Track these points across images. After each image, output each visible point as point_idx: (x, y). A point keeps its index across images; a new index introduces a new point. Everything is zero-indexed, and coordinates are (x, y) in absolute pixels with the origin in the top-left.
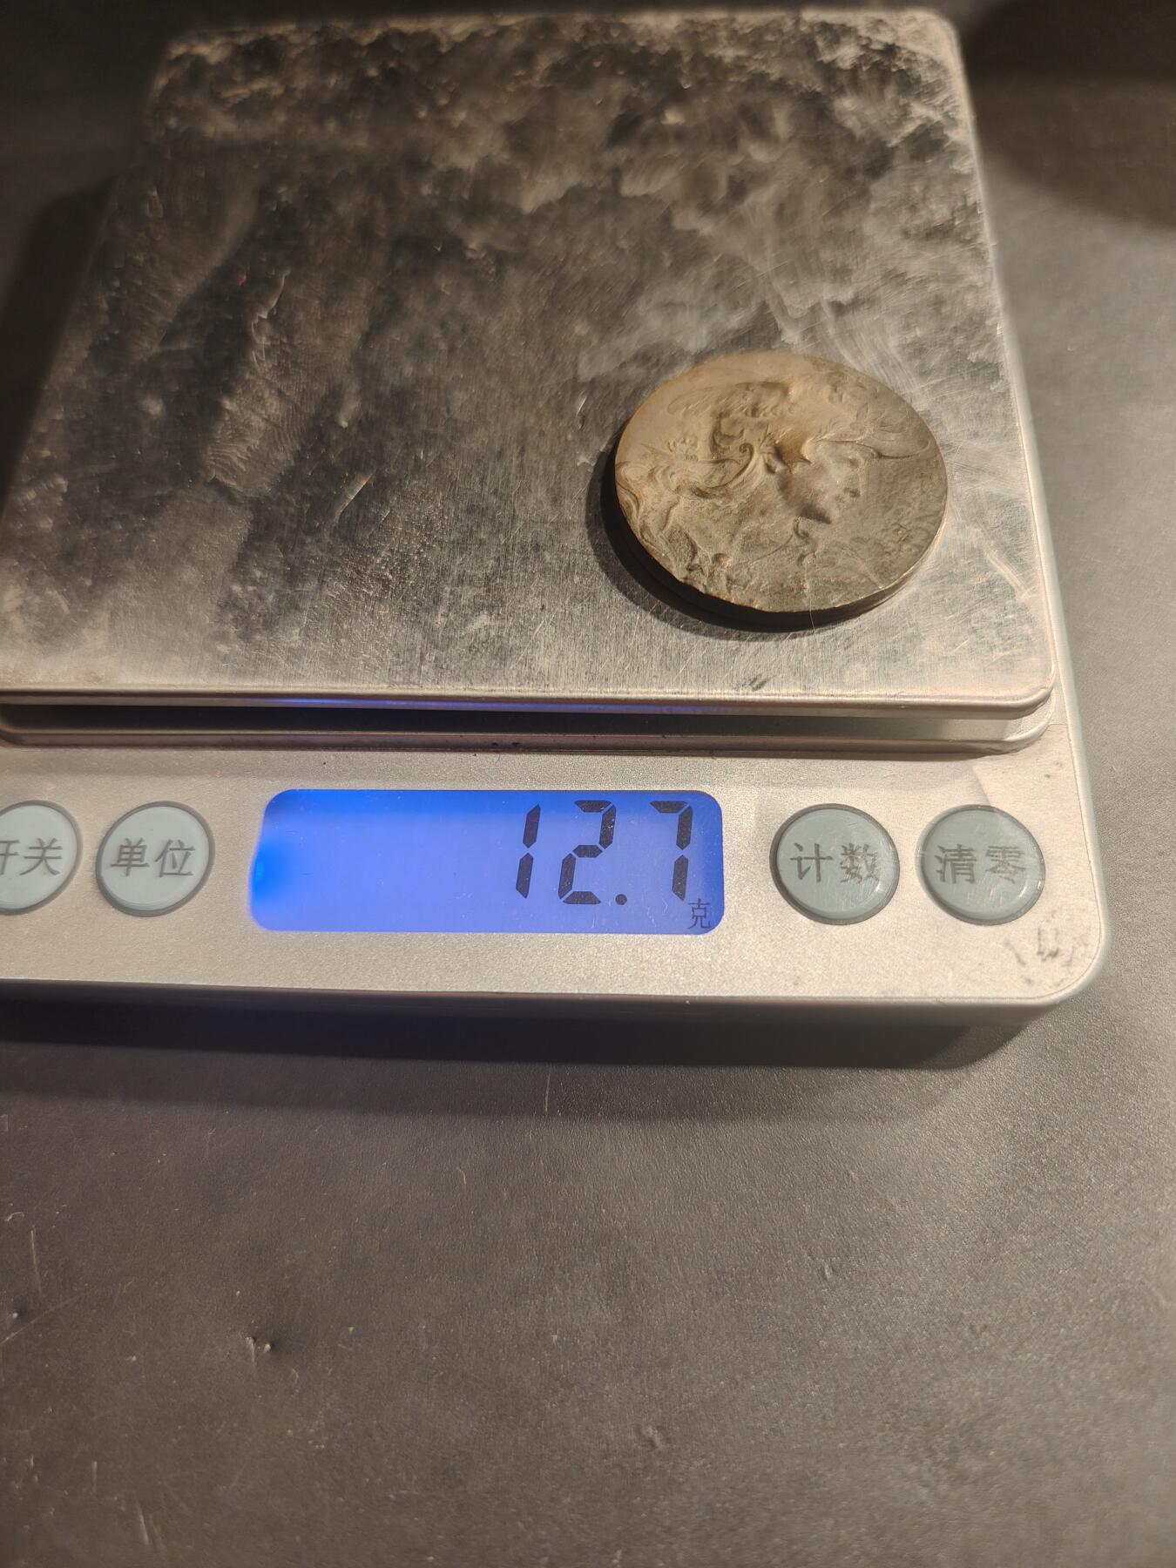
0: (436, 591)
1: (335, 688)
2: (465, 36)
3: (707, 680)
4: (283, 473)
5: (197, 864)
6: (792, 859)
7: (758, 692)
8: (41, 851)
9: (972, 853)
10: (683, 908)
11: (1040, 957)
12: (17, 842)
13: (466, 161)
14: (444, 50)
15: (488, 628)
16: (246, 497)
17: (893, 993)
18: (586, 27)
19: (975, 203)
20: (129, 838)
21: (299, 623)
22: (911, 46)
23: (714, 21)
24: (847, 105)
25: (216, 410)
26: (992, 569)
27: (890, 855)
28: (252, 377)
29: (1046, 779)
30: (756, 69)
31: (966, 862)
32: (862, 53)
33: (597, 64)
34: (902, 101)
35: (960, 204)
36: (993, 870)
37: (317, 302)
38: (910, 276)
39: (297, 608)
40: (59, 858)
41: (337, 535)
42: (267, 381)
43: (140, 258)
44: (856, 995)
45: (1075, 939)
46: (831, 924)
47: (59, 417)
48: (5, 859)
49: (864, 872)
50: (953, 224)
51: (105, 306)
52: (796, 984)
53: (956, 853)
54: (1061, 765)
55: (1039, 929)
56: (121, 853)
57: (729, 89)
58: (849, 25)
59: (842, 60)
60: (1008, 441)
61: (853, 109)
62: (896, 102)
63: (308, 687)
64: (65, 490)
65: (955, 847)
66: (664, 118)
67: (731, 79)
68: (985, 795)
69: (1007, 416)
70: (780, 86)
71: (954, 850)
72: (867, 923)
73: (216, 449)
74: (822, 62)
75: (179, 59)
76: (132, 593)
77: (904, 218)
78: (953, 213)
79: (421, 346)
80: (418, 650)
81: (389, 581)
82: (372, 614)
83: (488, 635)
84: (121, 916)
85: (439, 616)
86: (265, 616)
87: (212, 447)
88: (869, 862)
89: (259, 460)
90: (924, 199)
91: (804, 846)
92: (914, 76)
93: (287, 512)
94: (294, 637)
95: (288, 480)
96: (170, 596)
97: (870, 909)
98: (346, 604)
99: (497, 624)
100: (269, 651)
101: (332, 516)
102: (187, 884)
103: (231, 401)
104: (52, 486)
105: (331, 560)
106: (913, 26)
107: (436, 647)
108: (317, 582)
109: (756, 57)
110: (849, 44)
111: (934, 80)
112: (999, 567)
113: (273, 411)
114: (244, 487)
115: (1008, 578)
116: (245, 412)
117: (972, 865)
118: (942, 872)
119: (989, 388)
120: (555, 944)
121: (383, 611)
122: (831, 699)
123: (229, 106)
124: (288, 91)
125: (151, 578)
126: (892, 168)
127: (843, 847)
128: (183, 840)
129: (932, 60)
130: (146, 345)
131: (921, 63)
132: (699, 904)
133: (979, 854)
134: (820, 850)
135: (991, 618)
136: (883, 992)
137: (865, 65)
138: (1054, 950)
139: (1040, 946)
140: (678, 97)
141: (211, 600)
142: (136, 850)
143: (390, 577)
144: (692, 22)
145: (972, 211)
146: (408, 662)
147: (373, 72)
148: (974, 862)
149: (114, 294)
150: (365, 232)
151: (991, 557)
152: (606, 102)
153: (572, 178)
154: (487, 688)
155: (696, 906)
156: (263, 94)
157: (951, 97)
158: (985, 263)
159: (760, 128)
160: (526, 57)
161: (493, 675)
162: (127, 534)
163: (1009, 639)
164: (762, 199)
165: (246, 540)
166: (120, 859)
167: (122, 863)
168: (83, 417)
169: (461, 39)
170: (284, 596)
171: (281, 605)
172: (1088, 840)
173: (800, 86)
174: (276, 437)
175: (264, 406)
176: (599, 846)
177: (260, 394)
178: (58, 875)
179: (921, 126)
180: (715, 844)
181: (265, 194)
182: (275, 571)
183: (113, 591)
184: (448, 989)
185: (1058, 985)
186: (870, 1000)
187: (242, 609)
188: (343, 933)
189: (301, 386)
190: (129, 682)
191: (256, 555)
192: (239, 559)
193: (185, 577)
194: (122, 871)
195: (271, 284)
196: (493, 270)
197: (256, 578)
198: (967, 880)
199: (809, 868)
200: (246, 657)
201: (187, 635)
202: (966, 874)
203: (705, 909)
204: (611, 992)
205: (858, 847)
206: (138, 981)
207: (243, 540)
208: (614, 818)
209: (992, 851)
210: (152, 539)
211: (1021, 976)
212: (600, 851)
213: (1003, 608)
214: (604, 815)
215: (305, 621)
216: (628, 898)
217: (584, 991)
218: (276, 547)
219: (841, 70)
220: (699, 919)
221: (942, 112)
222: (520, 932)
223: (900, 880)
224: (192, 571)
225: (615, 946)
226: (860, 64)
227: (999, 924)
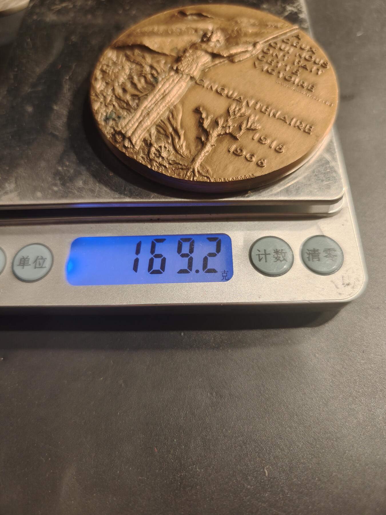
4: (75, 129)
5: (47, 264)
6: (256, 255)
9: (319, 251)
10: (219, 273)
11: (343, 286)
16: (62, 138)
20: (24, 256)
21: (82, 179)
24: (265, 7)
25: (52, 109)
26: (321, 155)
27: (290, 253)
28: (64, 99)
29: (342, 226)
31: (316, 254)
34: (283, 5)
36: (326, 256)
37: (85, 73)
39: (81, 174)
42: (69, 99)
43: (24, 61)
44: (281, 301)
45: (355, 279)
46: (271, 277)
49: (282, 259)
51: (12, 77)
52: (259, 298)
53: (313, 251)
54: (347, 221)
55: (342, 276)
61: (267, 8)
65: (313, 249)
68: (322, 231)
72: (284, 276)
73: (52, 122)
76: (23, 171)
80: (124, 187)
82: (107, 175)
84: (21, 283)
86: (70, 177)
87: (50, 122)
88: (283, 255)
89: (67, 125)
91: (260, 250)
93: (77, 142)
95: (77, 132)
96: (36, 172)
97: (284, 271)
98: (98, 173)
100: (72, 189)
102: (43, 271)
103: (56, 106)
105: (93, 158)
108: (88, 165)
112: (323, 154)
114: (61, 135)
115: (327, 158)
116: (61, 110)
117: (319, 255)
120: (175, 287)
121: (111, 174)
122: (268, 199)
123: (54, 11)
125: (30, 165)
127: (274, 250)
128: (42, 256)
130: (26, 89)
132: (224, 272)
133: (321, 251)
134: (266, 251)
135: (321, 171)
136: (290, 299)
138: (348, 283)
139: (343, 282)
141: (51, 172)
142: (26, 260)
148: (319, 254)
149: (15, 73)
155: (223, 273)
156: (66, 7)
157: (300, 4)
162: (21, 152)
163: (328, 178)
166: (20, 262)
167: (22, 264)
168: (5, 113)
170: (76, 170)
171: (76, 174)
172: (358, 246)
174: (73, 118)
176: (189, 253)
179: (290, 13)
180: (229, 251)
181: (67, 39)
182: (73, 162)
183: (16, 171)
184: (137, 304)
185: (350, 295)
186: (286, 302)
187: (62, 175)
188: (100, 286)
191: (66, 157)
192: (60, 159)
193: (41, 165)
194: (22, 267)
195: (70, 68)
197: (67, 165)
198: (317, 260)
199: (262, 258)
200: (63, 191)
201: (43, 185)
202: (317, 258)
203: (226, 273)
204: (195, 302)
205: (279, 250)
206: (28, 305)
207: (62, 152)
208: (194, 243)
209: (325, 250)
210: (29, 153)
211: (337, 292)
212: (189, 255)
213: (325, 168)
214: (190, 243)
215: (84, 178)
216: (200, 270)
217: (185, 302)
218: (73, 154)
220: (225, 277)
221: (297, 9)
222: (162, 283)
223: (294, 261)
224: (44, 163)
225: (196, 287)
227: (329, 275)
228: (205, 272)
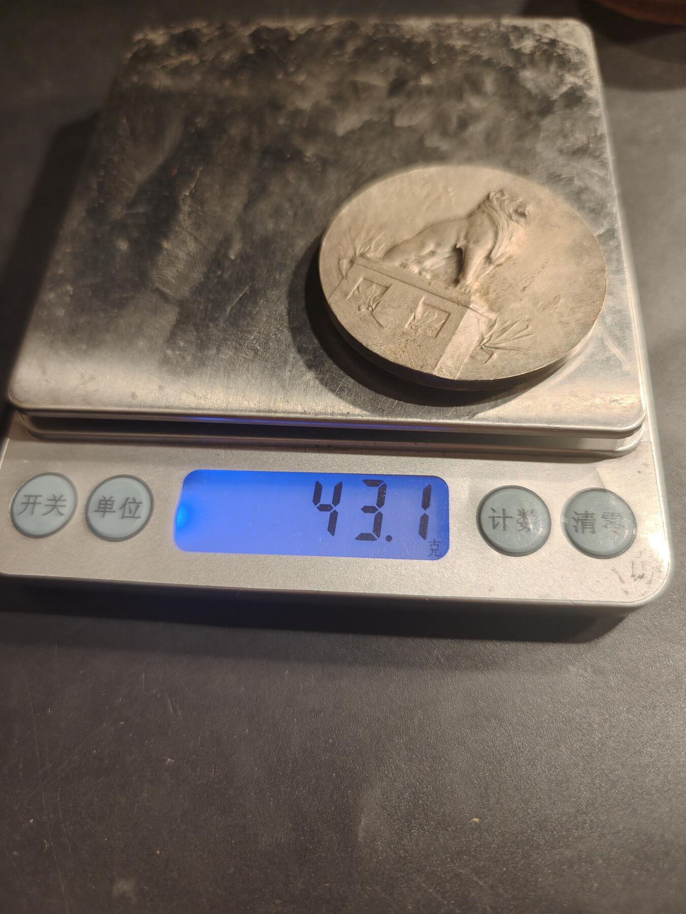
2: (306, 31)
4: (197, 285)
5: (143, 511)
6: (489, 517)
8: (54, 502)
9: (594, 516)
10: (425, 544)
11: (633, 579)
12: (40, 496)
13: (305, 104)
14: (293, 38)
15: (314, 379)
16: (175, 299)
17: (546, 597)
18: (376, 27)
19: (602, 134)
20: (105, 496)
21: (206, 374)
22: (565, 41)
23: (450, 24)
24: (528, 75)
25: (159, 248)
26: (609, 351)
27: (546, 516)
28: (180, 229)
29: (638, 474)
30: (474, 53)
31: (590, 521)
32: (536, 44)
33: (382, 49)
34: (560, 73)
35: (593, 135)
36: (606, 527)
37: (217, 186)
38: (563, 176)
40: (64, 506)
41: (228, 322)
42: (188, 232)
43: (116, 158)
44: (525, 598)
45: (653, 568)
46: (511, 556)
47: (68, 250)
48: (34, 506)
49: (531, 526)
50: (589, 146)
51: (95, 186)
52: (490, 591)
53: (584, 516)
54: (647, 466)
55: (632, 562)
56: (100, 503)
57: (459, 64)
58: (529, 28)
59: (525, 48)
60: (619, 275)
61: (531, 77)
62: (556, 74)
64: (72, 293)
65: (583, 512)
66: (421, 81)
67: (460, 59)
68: (602, 482)
69: (619, 261)
70: (489, 63)
71: (583, 514)
72: (532, 556)
73: (158, 271)
74: (513, 49)
75: (139, 41)
77: (560, 142)
78: (589, 139)
79: (277, 212)
80: (274, 391)
81: (258, 350)
82: (248, 370)
83: (315, 383)
84: (100, 541)
85: (287, 371)
86: (186, 369)
87: (156, 269)
88: (534, 520)
89: (183, 277)
90: (572, 131)
91: (496, 510)
92: (567, 58)
93: (198, 308)
95: (199, 290)
96: (131, 356)
97: (534, 547)
98: (233, 363)
99: (320, 376)
101: (225, 311)
102: (138, 523)
103: (167, 243)
104: (64, 291)
105: (224, 337)
106: (566, 29)
107: (285, 389)
108: (216, 350)
109: (474, 46)
110: (529, 39)
111: (579, 60)
112: (612, 349)
113: (192, 249)
114: (174, 293)
115: (619, 357)
116: (175, 249)
117: (593, 523)
118: (576, 527)
119: (608, 244)
120: (350, 564)
121: (254, 368)
123: (168, 70)
125: (120, 345)
126: (553, 113)
127: (519, 510)
128: (136, 498)
129: (577, 49)
130: (118, 209)
131: (571, 50)
133: (598, 517)
134: (506, 512)
136: (541, 596)
137: (538, 51)
138: (641, 574)
139: (633, 572)
140: (428, 68)
141: (155, 359)
142: (109, 502)
143: (259, 348)
144: (437, 25)
145: (601, 138)
148: (594, 521)
149: (100, 180)
150: (246, 145)
151: (609, 343)
152: (386, 71)
153: (366, 117)
155: (433, 543)
156: (187, 63)
157: (588, 71)
158: (607, 170)
159: (476, 87)
160: (340, 43)
162: (107, 320)
164: (477, 130)
165: (175, 323)
166: (99, 507)
167: (101, 510)
168: (82, 251)
169: (303, 32)
170: (196, 357)
171: (195, 363)
172: (663, 510)
173: (499, 63)
174: (193, 265)
175: (186, 246)
176: (377, 507)
177: (184, 239)
178: (64, 516)
179: (571, 88)
180: (444, 507)
181: (188, 122)
182: (191, 342)
183: (98, 352)
184: (288, 588)
185: (643, 595)
186: (533, 601)
187: (173, 364)
188: (228, 554)
189: (208, 235)
191: (180, 333)
192: (171, 335)
193: (139, 345)
194: (100, 514)
195: (191, 175)
196: (320, 169)
197: (181, 346)
198: (590, 532)
199: (499, 523)
202: (590, 528)
203: (438, 545)
204: (382, 592)
205: (528, 511)
206: (109, 579)
207: (173, 324)
208: (385, 491)
209: (605, 515)
210: (121, 322)
211: (622, 589)
212: (377, 510)
213: (615, 374)
214: (380, 488)
215: (209, 372)
216: (392, 537)
217: (367, 592)
218: (192, 328)
219: (524, 54)
220: (434, 551)
221: (583, 80)
222: (330, 556)
223: (551, 531)
224: (144, 342)
225: (385, 565)
226: (535, 51)
227: (609, 558)
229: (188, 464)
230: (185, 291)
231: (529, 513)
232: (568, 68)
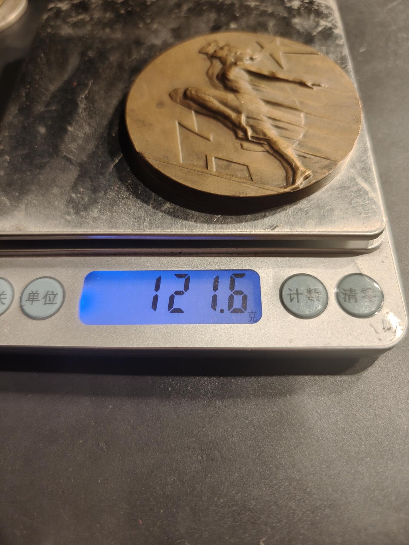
0: (149, 195)
1: (111, 232)
3: (254, 226)
4: (91, 153)
5: (59, 300)
6: (288, 294)
7: (274, 231)
9: (356, 291)
10: (246, 314)
11: (383, 331)
13: (158, 42)
14: (148, 4)
15: (169, 208)
16: (77, 162)
17: (328, 345)
19: (345, 55)
20: (33, 290)
21: (97, 208)
24: (296, 21)
25: (65, 131)
26: (359, 185)
27: (324, 292)
28: (79, 119)
29: (382, 263)
30: (263, 9)
31: (353, 295)
32: (301, 3)
33: (205, 8)
34: (317, 20)
35: (340, 55)
36: (363, 297)
37: (102, 92)
39: (96, 202)
40: (6, 298)
41: (111, 175)
42: (84, 120)
43: (37, 77)
44: (314, 346)
45: (397, 323)
46: (303, 319)
47: (6, 134)
49: (315, 299)
50: (337, 62)
51: (24, 95)
52: (291, 342)
54: (388, 258)
55: (383, 320)
56: (30, 296)
57: (253, 16)
59: (294, 6)
61: (299, 22)
62: (315, 20)
63: (101, 231)
64: (9, 160)
65: (349, 289)
66: (230, 26)
67: (254, 13)
68: (359, 269)
70: (272, 15)
71: (349, 290)
72: (317, 318)
74: (286, 7)
75: (51, 9)
76: (34, 198)
80: (143, 217)
81: (131, 192)
82: (125, 204)
83: (170, 211)
84: (30, 321)
85: (151, 204)
86: (84, 205)
87: (64, 144)
88: (317, 295)
89: (82, 149)
91: (292, 289)
92: (321, 11)
93: (92, 167)
94: (95, 213)
95: (93, 156)
96: (48, 199)
97: (318, 313)
98: (115, 201)
99: (173, 207)
100: (86, 218)
101: (109, 168)
102: (54, 308)
103: (71, 127)
104: (4, 159)
105: (109, 184)
107: (150, 216)
108: (104, 193)
109: (263, 5)
110: (296, 1)
111: (328, 12)
112: (362, 184)
113: (87, 131)
114: (76, 158)
115: (365, 188)
116: (76, 131)
117: (356, 296)
118: (344, 299)
120: (197, 328)
121: (129, 203)
122: (301, 233)
123: (70, 24)
124: (92, 19)
125: (41, 192)
126: (315, 42)
127: (307, 289)
128: (53, 291)
129: (326, 6)
130: (39, 108)
131: (323, 6)
132: (252, 312)
133: (358, 291)
134: (298, 291)
135: (360, 203)
136: (325, 345)
137: (302, 7)
138: (389, 327)
139: (384, 326)
140: (235, 19)
141: (64, 200)
142: (35, 295)
143: (132, 190)
145: (344, 57)
146: (139, 221)
147: (122, 12)
148: (356, 294)
149: (27, 90)
150: (120, 66)
151: (359, 180)
152: (208, 21)
154: (170, 231)
155: (251, 313)
156: (82, 20)
157: (334, 18)
160: (178, 6)
161: (172, 226)
162: (32, 176)
163: (367, 210)
165: (77, 177)
166: (29, 299)
168: (15, 134)
170: (91, 198)
171: (91, 201)
172: (399, 286)
173: (279, 15)
174: (88, 140)
175: (83, 129)
177: (82, 125)
178: (5, 305)
179: (324, 28)
180: (258, 289)
181: (83, 54)
182: (88, 189)
183: (26, 198)
184: (156, 346)
185: (391, 341)
186: (319, 348)
187: (76, 203)
188: (115, 325)
189: (97, 122)
190: (33, 231)
191: (81, 183)
192: (74, 185)
193: (54, 192)
194: (28, 303)
195: (86, 85)
197: (81, 191)
198: (354, 301)
199: (294, 298)
200: (77, 221)
201: (55, 213)
202: (354, 299)
203: (254, 314)
204: (219, 346)
205: (313, 289)
206: (36, 345)
207: (76, 177)
208: (218, 279)
209: (363, 290)
210: (41, 178)
211: (377, 338)
212: (214, 293)
213: (364, 199)
214: (215, 279)
215: (99, 207)
216: (225, 310)
217: (209, 346)
218: (88, 180)
219: (294, 9)
220: (252, 318)
221: (331, 24)
222: (184, 324)
223: (329, 302)
224: (57, 189)
225: (221, 328)
226: (301, 7)
227: (367, 318)
228: (231, 312)
229: (87, 268)
230: (84, 157)
231: (314, 291)
232: (321, 17)
